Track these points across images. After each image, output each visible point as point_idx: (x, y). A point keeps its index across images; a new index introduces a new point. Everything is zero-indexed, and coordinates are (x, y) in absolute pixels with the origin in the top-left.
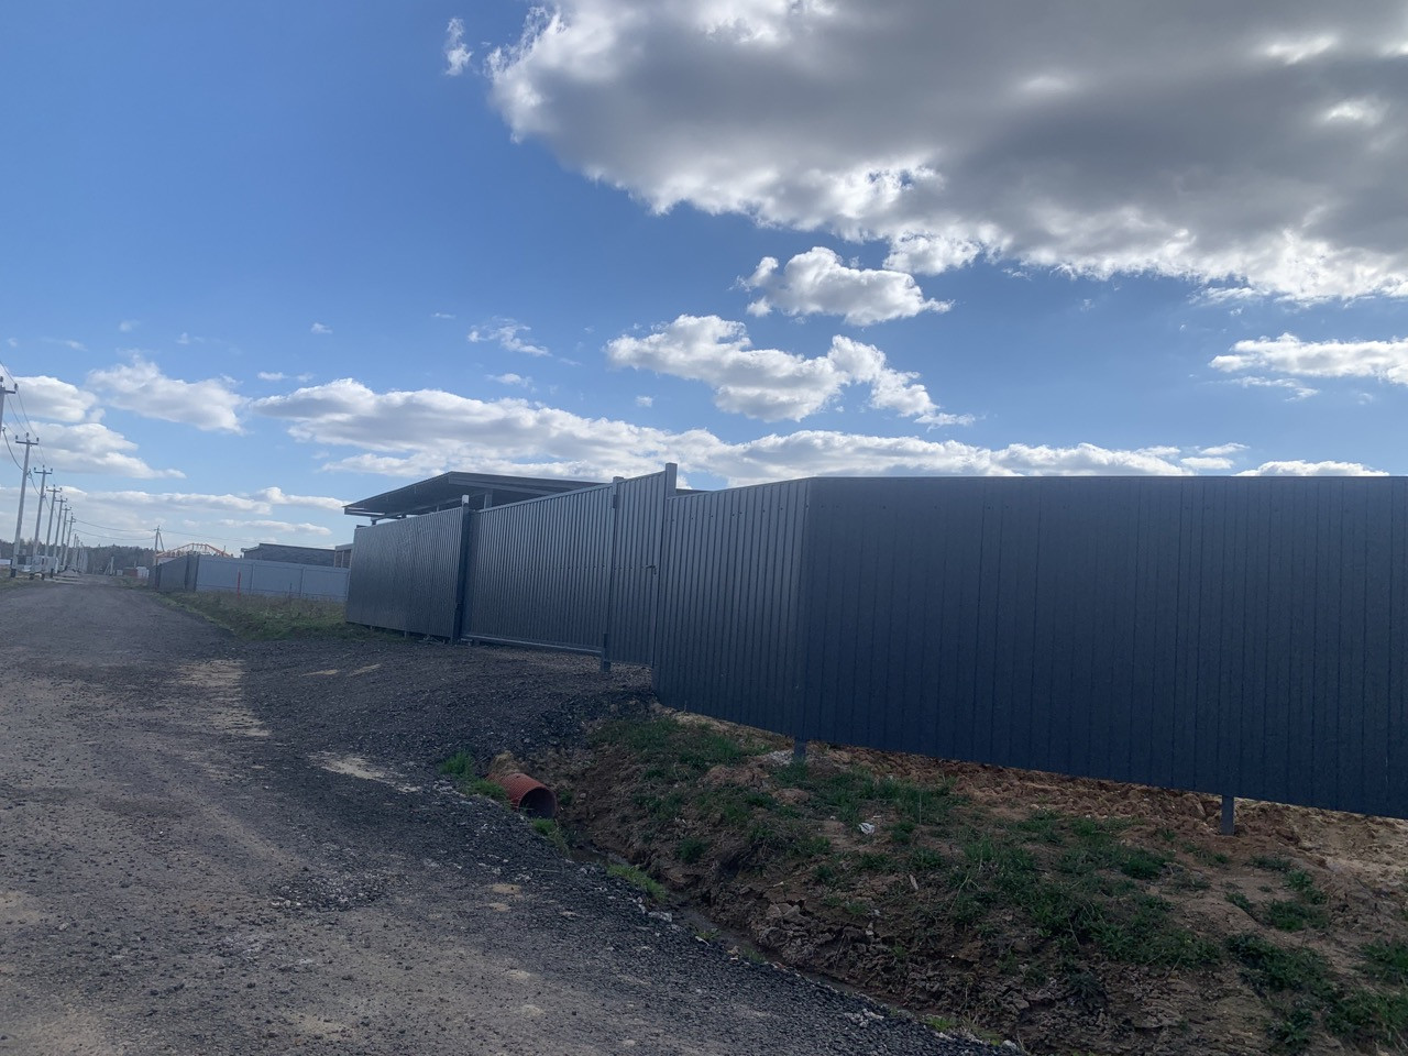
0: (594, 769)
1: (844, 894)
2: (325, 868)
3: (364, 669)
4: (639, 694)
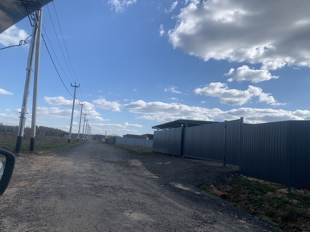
2: (198, 213)
3: (168, 163)
4: (237, 172)
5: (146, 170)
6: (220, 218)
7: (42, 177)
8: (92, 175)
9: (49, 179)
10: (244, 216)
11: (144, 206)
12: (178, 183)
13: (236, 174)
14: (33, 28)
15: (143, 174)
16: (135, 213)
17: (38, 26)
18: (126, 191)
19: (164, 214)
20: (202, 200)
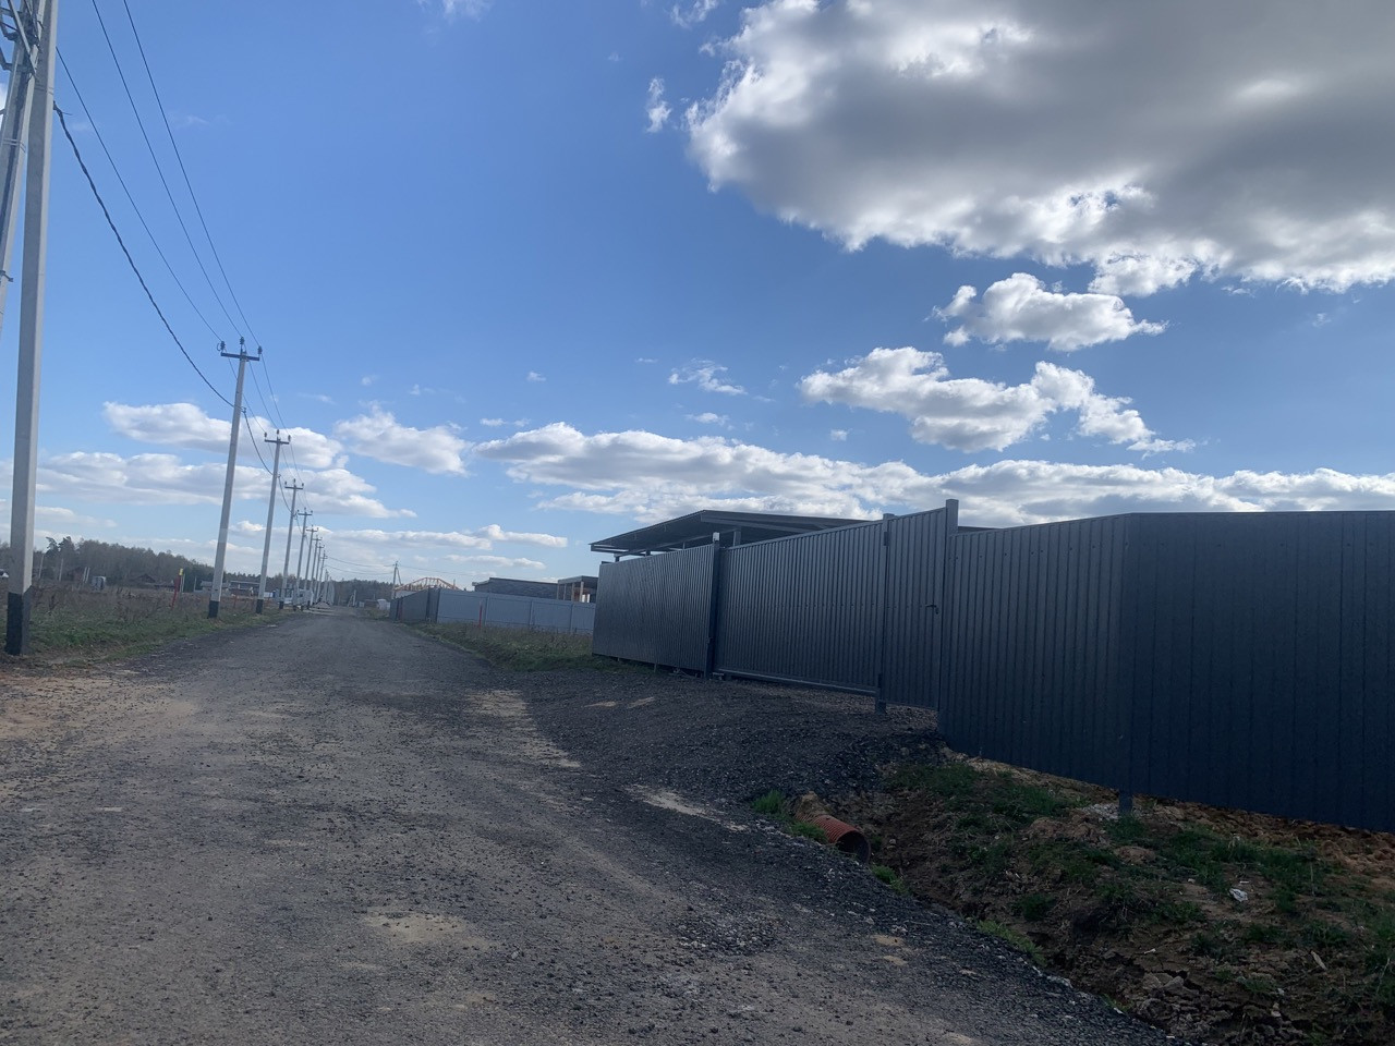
0: (899, 815)
1: (1236, 968)
2: (706, 909)
3: (640, 702)
4: (926, 737)
5: (535, 734)
6: (797, 927)
7: (26, 769)
8: (272, 757)
9: (55, 780)
10: (901, 917)
11: (466, 888)
12: (663, 789)
13: (923, 746)
14: (12, 76)
15: (516, 754)
16: (414, 915)
17: (35, 65)
18: (409, 823)
19: (549, 919)
20: (744, 856)
